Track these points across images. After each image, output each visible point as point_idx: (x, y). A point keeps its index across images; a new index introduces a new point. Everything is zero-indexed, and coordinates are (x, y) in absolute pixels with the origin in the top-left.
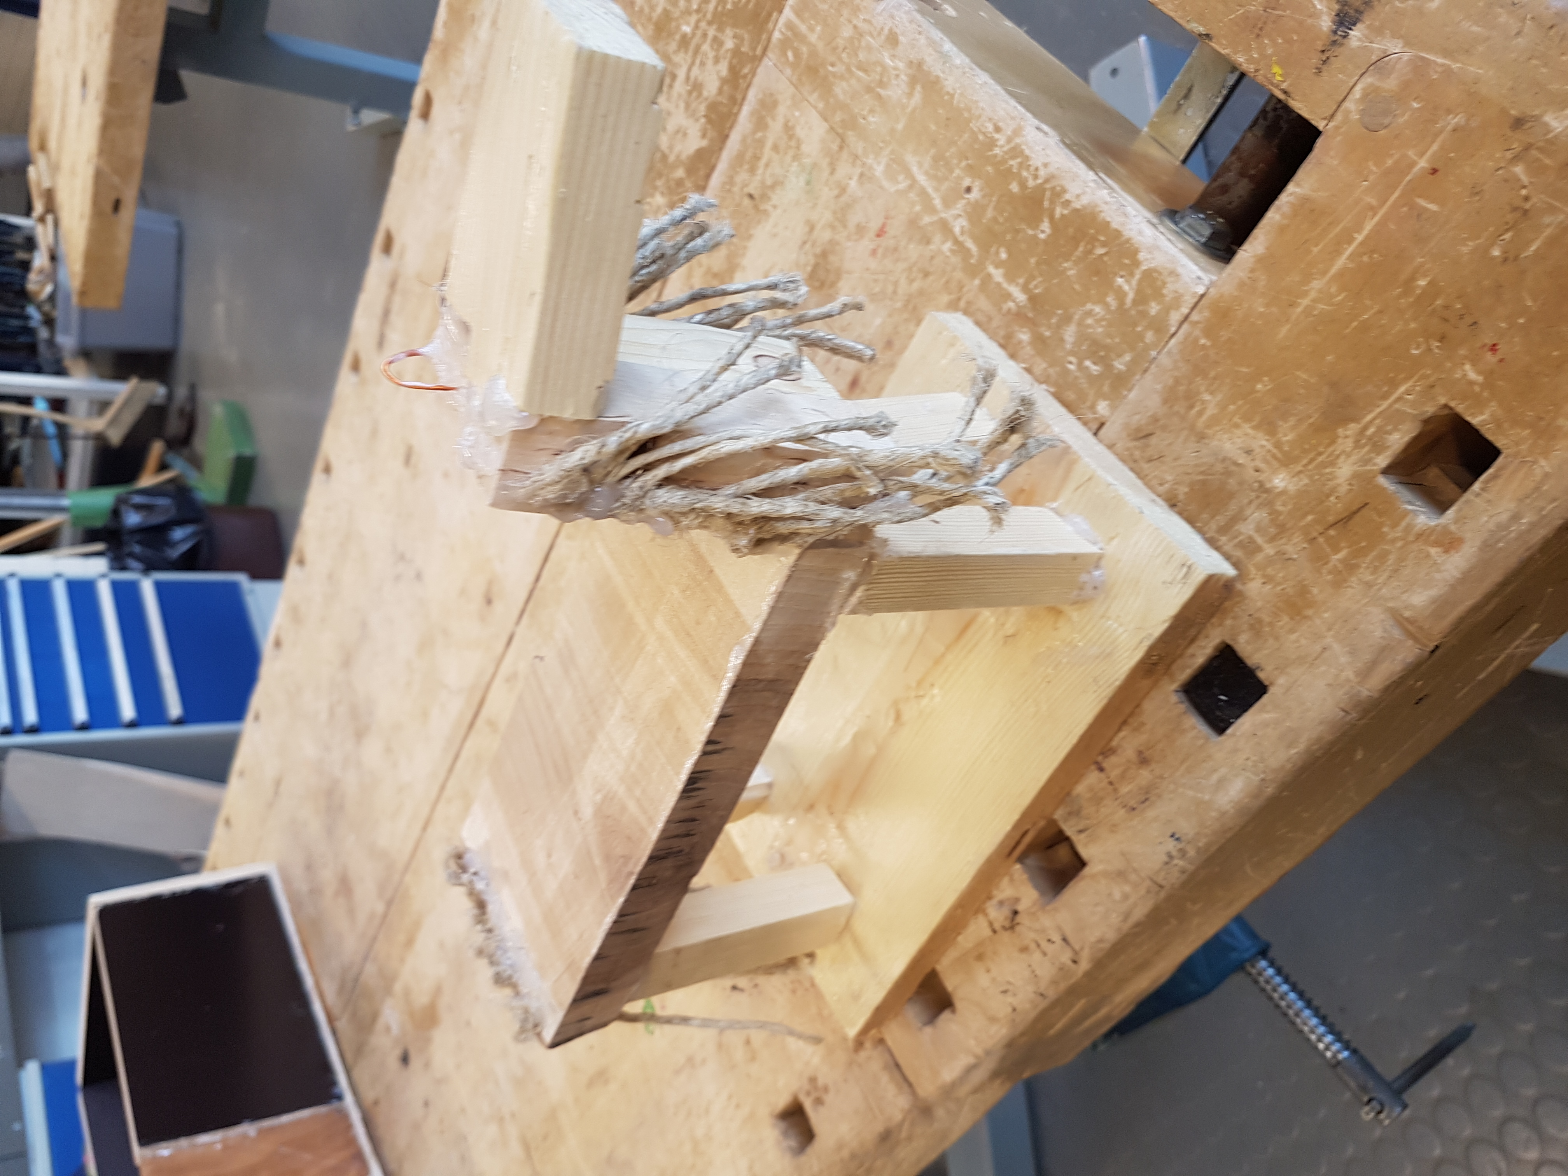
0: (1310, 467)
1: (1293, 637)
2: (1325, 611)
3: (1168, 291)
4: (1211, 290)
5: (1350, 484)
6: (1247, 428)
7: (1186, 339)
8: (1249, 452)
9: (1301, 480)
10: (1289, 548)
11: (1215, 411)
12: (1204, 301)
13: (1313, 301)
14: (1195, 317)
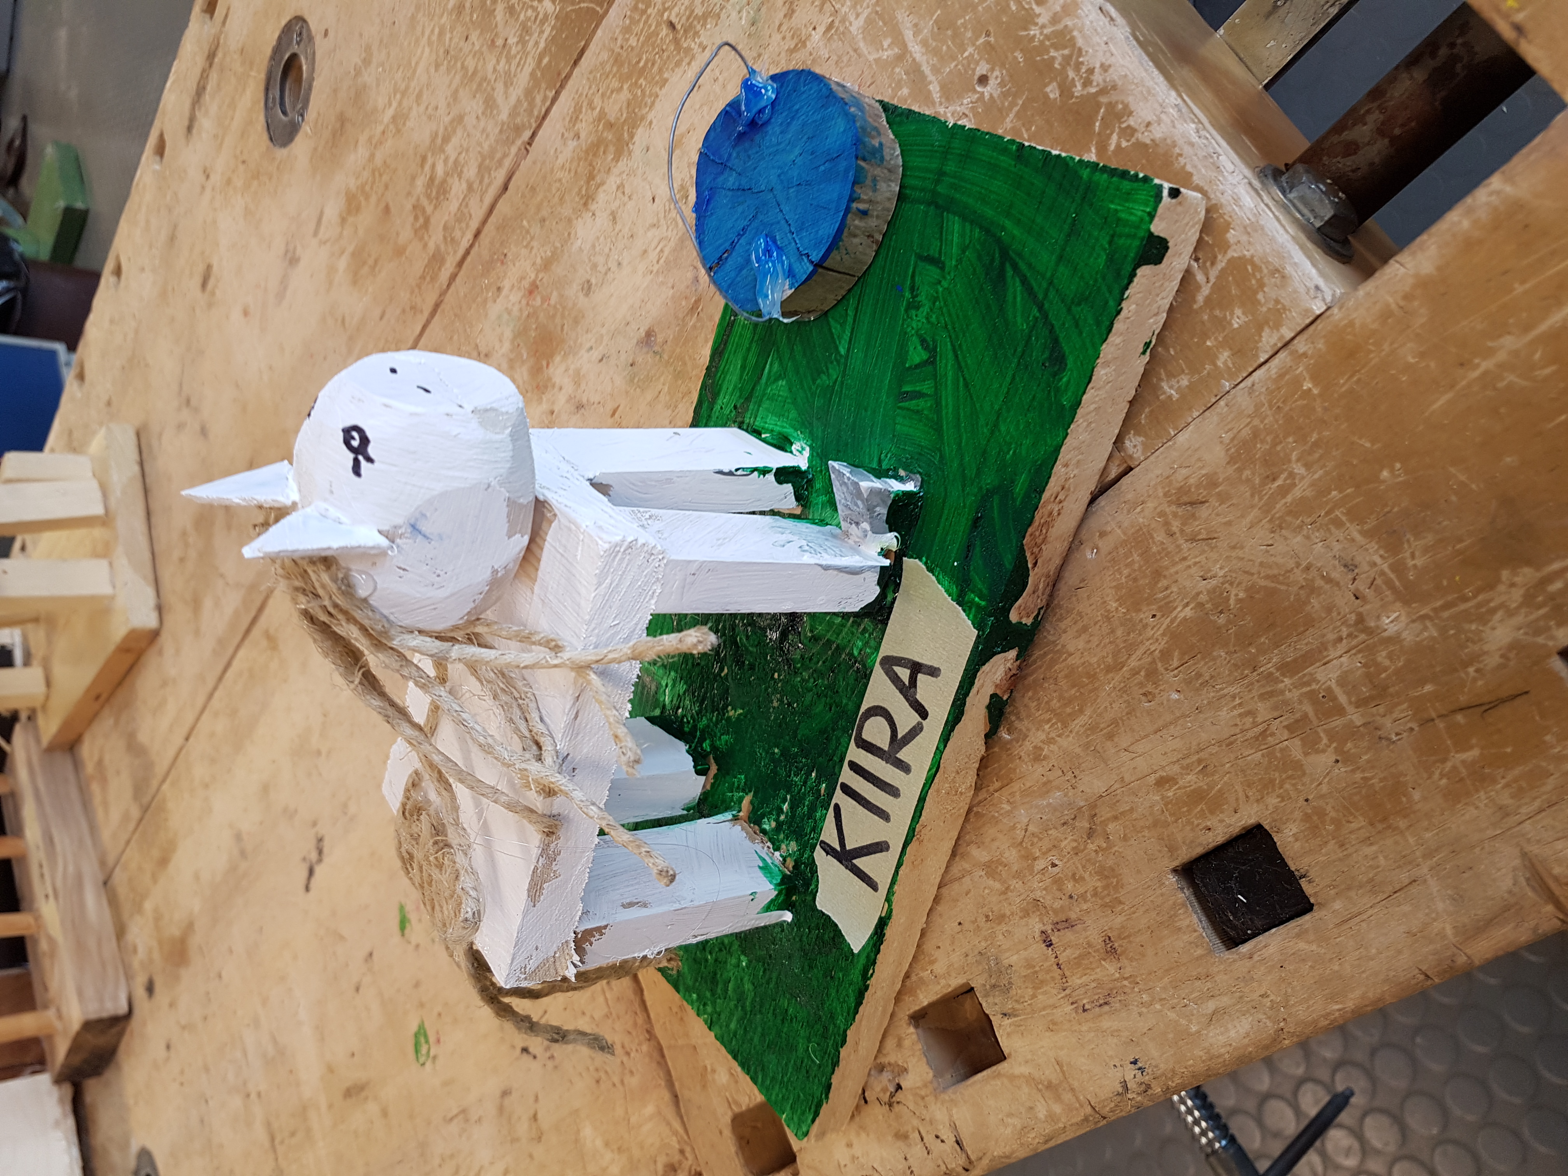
0: (1446, 614)
1: (1369, 850)
2: (1427, 829)
3: (1266, 297)
4: (1335, 310)
5: (1502, 656)
6: (1354, 531)
7: (1281, 376)
8: (1350, 566)
9: (1425, 628)
10: (1387, 722)
11: (1308, 493)
12: (1319, 325)
13: (1501, 366)
14: (1301, 345)
